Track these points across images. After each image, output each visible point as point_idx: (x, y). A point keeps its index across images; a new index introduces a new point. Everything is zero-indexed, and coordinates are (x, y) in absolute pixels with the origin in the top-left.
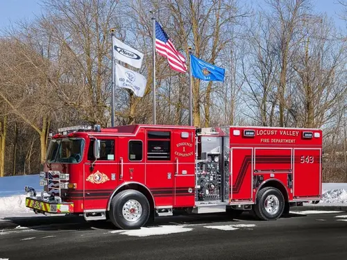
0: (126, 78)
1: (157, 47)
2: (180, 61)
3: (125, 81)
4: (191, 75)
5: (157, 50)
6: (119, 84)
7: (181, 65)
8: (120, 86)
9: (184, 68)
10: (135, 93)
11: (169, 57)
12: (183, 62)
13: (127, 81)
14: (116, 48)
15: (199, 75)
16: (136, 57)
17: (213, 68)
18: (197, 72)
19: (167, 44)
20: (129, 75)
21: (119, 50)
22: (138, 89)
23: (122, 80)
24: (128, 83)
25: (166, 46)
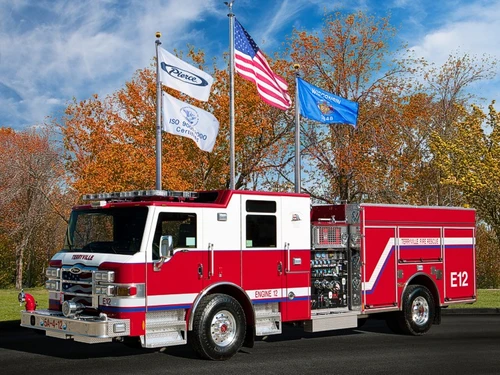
0: (182, 119)
1: (237, 65)
2: (279, 89)
3: (181, 124)
4: (299, 112)
5: (237, 69)
6: (170, 129)
7: (281, 95)
8: (172, 133)
9: (287, 102)
10: (199, 144)
11: (258, 81)
12: (284, 91)
13: (185, 124)
14: (164, 65)
15: (312, 114)
16: (200, 82)
17: (339, 102)
18: (309, 108)
19: (255, 59)
20: (187, 113)
21: (169, 69)
22: (203, 137)
23: (174, 121)
24: (185, 128)
25: (254, 64)
